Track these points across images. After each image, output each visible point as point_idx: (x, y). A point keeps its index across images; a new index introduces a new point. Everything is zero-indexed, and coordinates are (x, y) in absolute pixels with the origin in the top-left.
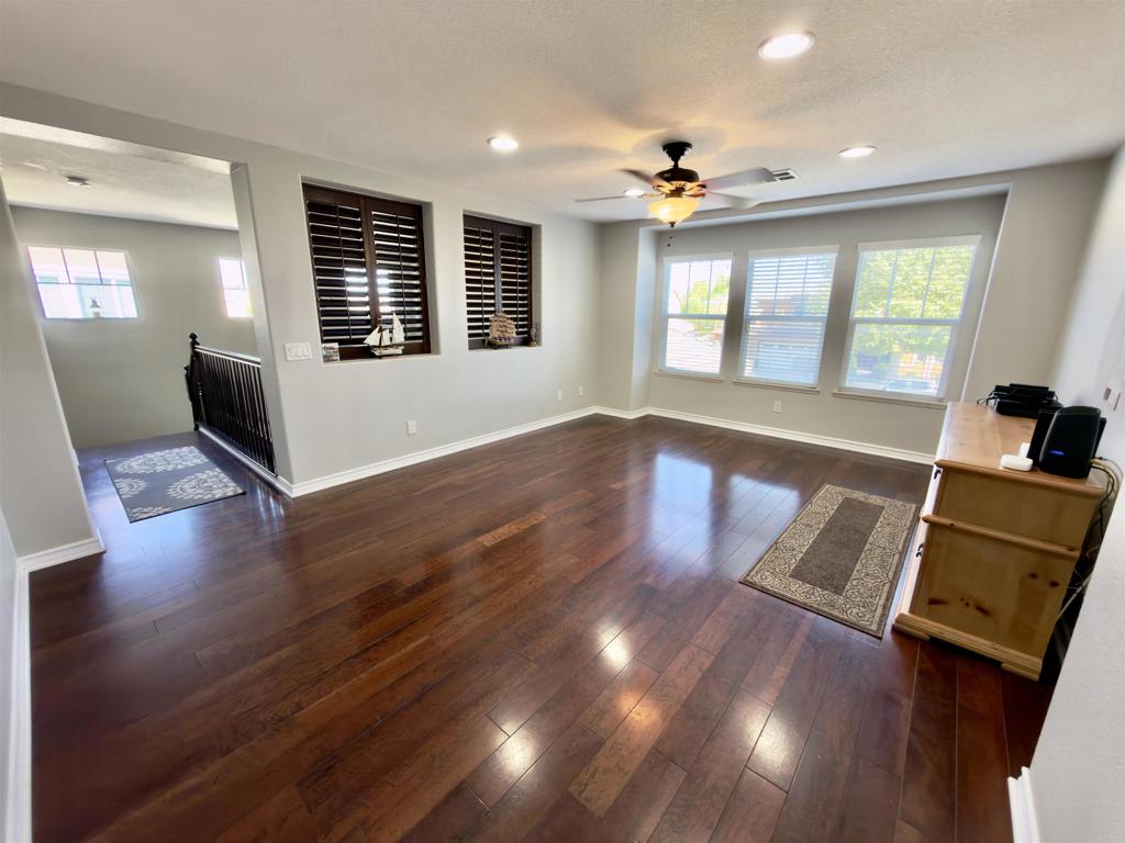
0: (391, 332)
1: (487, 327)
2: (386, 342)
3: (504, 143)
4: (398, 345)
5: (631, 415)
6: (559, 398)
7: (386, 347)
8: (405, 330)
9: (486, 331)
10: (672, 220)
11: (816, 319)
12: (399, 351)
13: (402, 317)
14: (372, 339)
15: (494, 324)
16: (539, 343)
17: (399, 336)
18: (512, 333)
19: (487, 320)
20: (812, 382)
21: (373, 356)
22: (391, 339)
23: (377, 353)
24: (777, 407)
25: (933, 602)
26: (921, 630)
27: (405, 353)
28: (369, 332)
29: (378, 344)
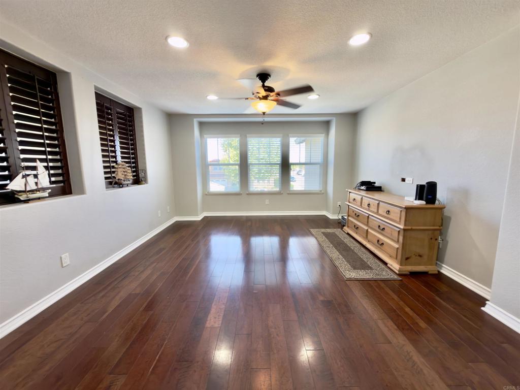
0: (36, 176)
1: (114, 172)
2: (32, 186)
3: (178, 42)
4: (44, 189)
5: (199, 218)
6: (160, 216)
7: (32, 191)
8: (50, 176)
9: (113, 175)
10: (264, 111)
11: (277, 164)
12: (46, 194)
13: (45, 164)
14: (16, 185)
15: (119, 170)
16: (146, 181)
17: (44, 180)
18: (130, 176)
19: (113, 167)
20: (278, 190)
21: (18, 201)
22: (36, 183)
23: (23, 197)
24: (267, 202)
25: (407, 259)
26: (405, 271)
27: (51, 195)
28: (11, 178)
29: (24, 189)
